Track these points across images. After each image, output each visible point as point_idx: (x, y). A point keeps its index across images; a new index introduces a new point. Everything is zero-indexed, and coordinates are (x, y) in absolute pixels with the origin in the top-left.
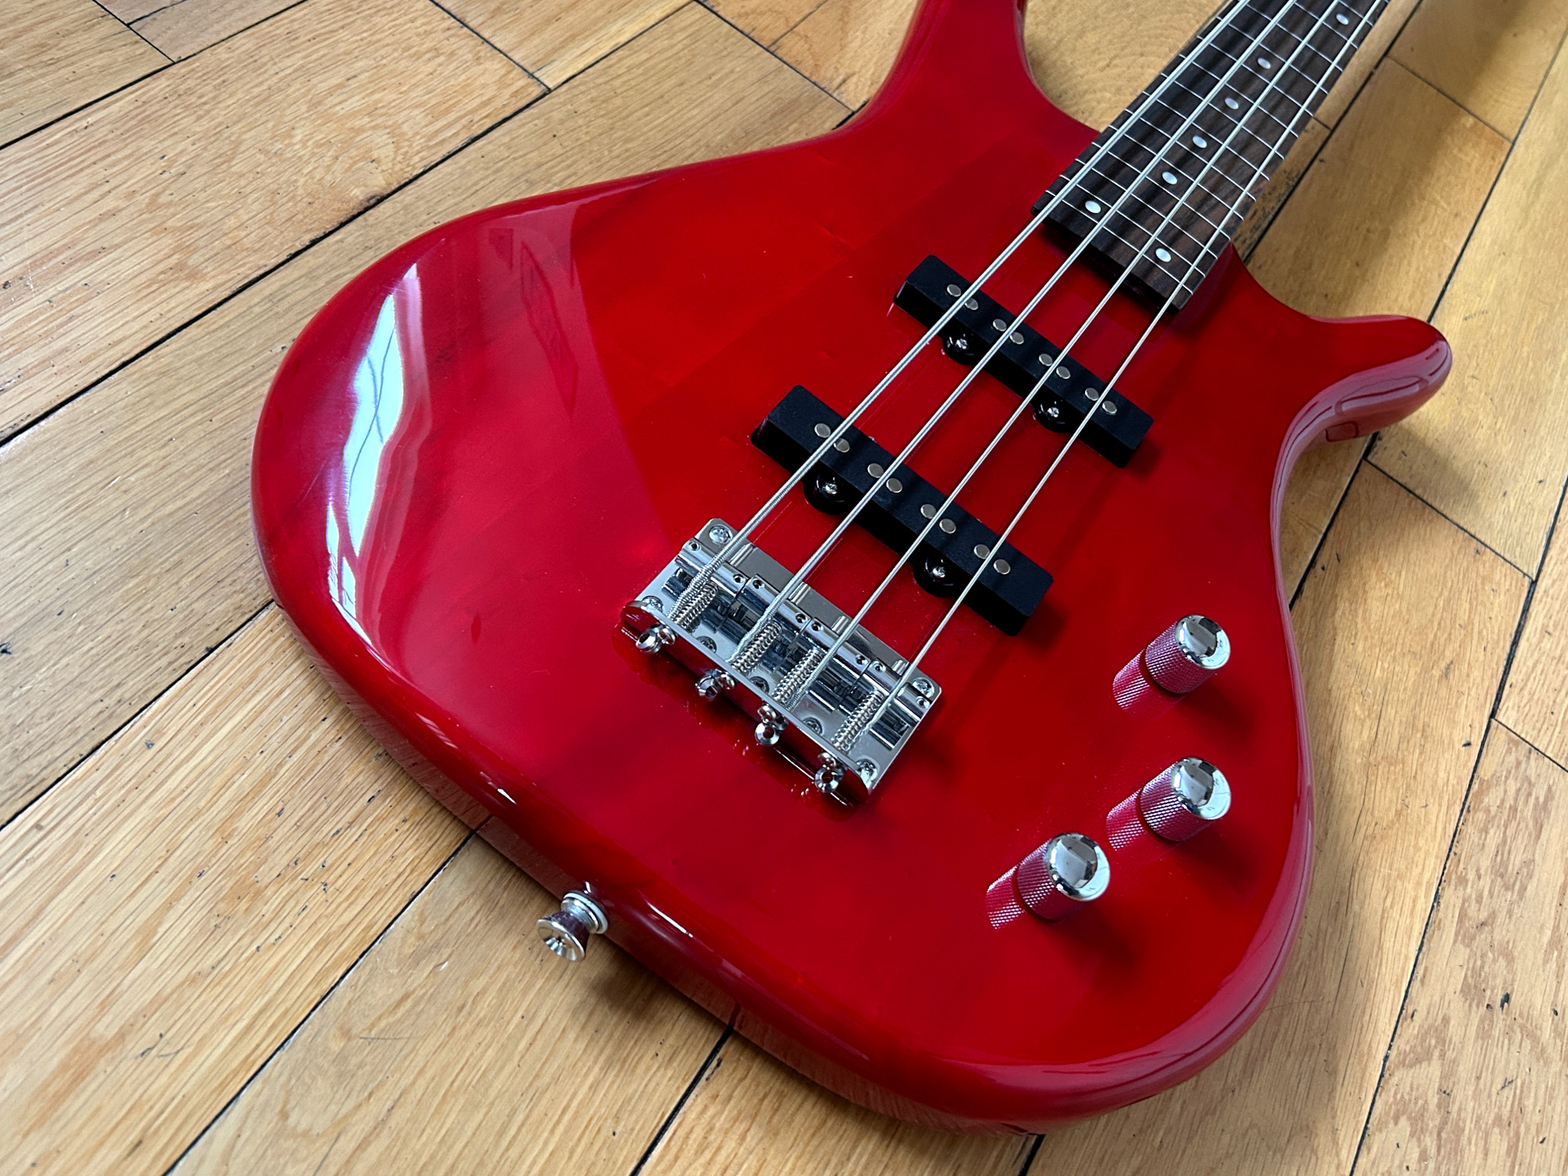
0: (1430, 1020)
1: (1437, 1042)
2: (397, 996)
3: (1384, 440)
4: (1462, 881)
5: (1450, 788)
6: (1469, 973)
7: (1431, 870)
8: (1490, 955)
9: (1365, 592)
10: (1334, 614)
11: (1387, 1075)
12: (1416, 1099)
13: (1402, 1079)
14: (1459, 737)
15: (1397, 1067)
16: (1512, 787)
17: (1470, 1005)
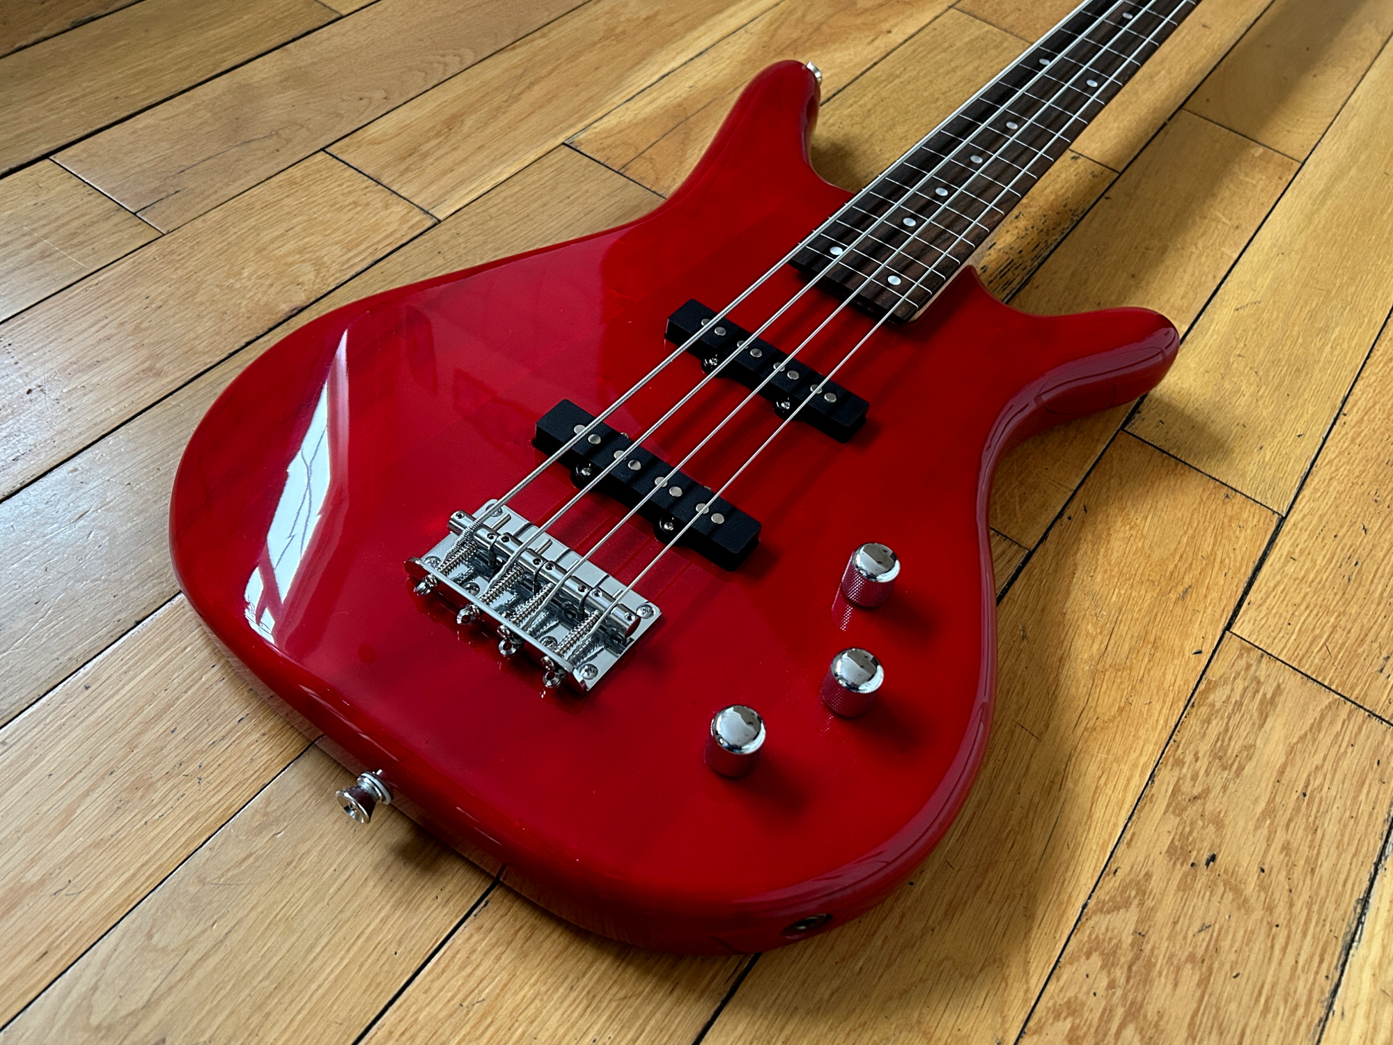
0: (1133, 875)
1: (1137, 893)
2: (243, 855)
3: (1143, 412)
4: (1179, 763)
5: (1176, 688)
6: (1177, 837)
7: (1148, 755)
8: (1200, 823)
9: (1109, 535)
10: (1076, 553)
11: (1083, 919)
12: (1111, 939)
13: (1098, 924)
14: (1190, 646)
15: (1094, 913)
16: (1240, 685)
17: (1175, 863)
